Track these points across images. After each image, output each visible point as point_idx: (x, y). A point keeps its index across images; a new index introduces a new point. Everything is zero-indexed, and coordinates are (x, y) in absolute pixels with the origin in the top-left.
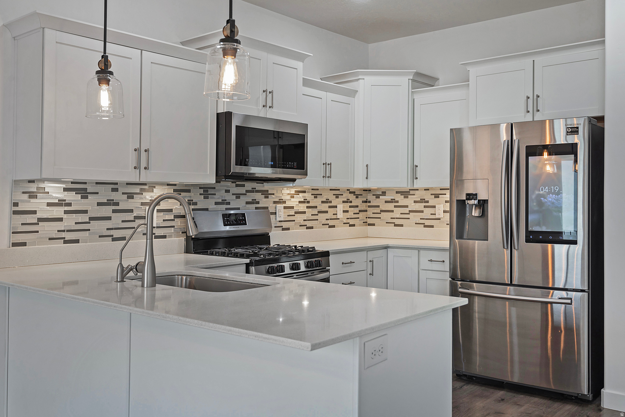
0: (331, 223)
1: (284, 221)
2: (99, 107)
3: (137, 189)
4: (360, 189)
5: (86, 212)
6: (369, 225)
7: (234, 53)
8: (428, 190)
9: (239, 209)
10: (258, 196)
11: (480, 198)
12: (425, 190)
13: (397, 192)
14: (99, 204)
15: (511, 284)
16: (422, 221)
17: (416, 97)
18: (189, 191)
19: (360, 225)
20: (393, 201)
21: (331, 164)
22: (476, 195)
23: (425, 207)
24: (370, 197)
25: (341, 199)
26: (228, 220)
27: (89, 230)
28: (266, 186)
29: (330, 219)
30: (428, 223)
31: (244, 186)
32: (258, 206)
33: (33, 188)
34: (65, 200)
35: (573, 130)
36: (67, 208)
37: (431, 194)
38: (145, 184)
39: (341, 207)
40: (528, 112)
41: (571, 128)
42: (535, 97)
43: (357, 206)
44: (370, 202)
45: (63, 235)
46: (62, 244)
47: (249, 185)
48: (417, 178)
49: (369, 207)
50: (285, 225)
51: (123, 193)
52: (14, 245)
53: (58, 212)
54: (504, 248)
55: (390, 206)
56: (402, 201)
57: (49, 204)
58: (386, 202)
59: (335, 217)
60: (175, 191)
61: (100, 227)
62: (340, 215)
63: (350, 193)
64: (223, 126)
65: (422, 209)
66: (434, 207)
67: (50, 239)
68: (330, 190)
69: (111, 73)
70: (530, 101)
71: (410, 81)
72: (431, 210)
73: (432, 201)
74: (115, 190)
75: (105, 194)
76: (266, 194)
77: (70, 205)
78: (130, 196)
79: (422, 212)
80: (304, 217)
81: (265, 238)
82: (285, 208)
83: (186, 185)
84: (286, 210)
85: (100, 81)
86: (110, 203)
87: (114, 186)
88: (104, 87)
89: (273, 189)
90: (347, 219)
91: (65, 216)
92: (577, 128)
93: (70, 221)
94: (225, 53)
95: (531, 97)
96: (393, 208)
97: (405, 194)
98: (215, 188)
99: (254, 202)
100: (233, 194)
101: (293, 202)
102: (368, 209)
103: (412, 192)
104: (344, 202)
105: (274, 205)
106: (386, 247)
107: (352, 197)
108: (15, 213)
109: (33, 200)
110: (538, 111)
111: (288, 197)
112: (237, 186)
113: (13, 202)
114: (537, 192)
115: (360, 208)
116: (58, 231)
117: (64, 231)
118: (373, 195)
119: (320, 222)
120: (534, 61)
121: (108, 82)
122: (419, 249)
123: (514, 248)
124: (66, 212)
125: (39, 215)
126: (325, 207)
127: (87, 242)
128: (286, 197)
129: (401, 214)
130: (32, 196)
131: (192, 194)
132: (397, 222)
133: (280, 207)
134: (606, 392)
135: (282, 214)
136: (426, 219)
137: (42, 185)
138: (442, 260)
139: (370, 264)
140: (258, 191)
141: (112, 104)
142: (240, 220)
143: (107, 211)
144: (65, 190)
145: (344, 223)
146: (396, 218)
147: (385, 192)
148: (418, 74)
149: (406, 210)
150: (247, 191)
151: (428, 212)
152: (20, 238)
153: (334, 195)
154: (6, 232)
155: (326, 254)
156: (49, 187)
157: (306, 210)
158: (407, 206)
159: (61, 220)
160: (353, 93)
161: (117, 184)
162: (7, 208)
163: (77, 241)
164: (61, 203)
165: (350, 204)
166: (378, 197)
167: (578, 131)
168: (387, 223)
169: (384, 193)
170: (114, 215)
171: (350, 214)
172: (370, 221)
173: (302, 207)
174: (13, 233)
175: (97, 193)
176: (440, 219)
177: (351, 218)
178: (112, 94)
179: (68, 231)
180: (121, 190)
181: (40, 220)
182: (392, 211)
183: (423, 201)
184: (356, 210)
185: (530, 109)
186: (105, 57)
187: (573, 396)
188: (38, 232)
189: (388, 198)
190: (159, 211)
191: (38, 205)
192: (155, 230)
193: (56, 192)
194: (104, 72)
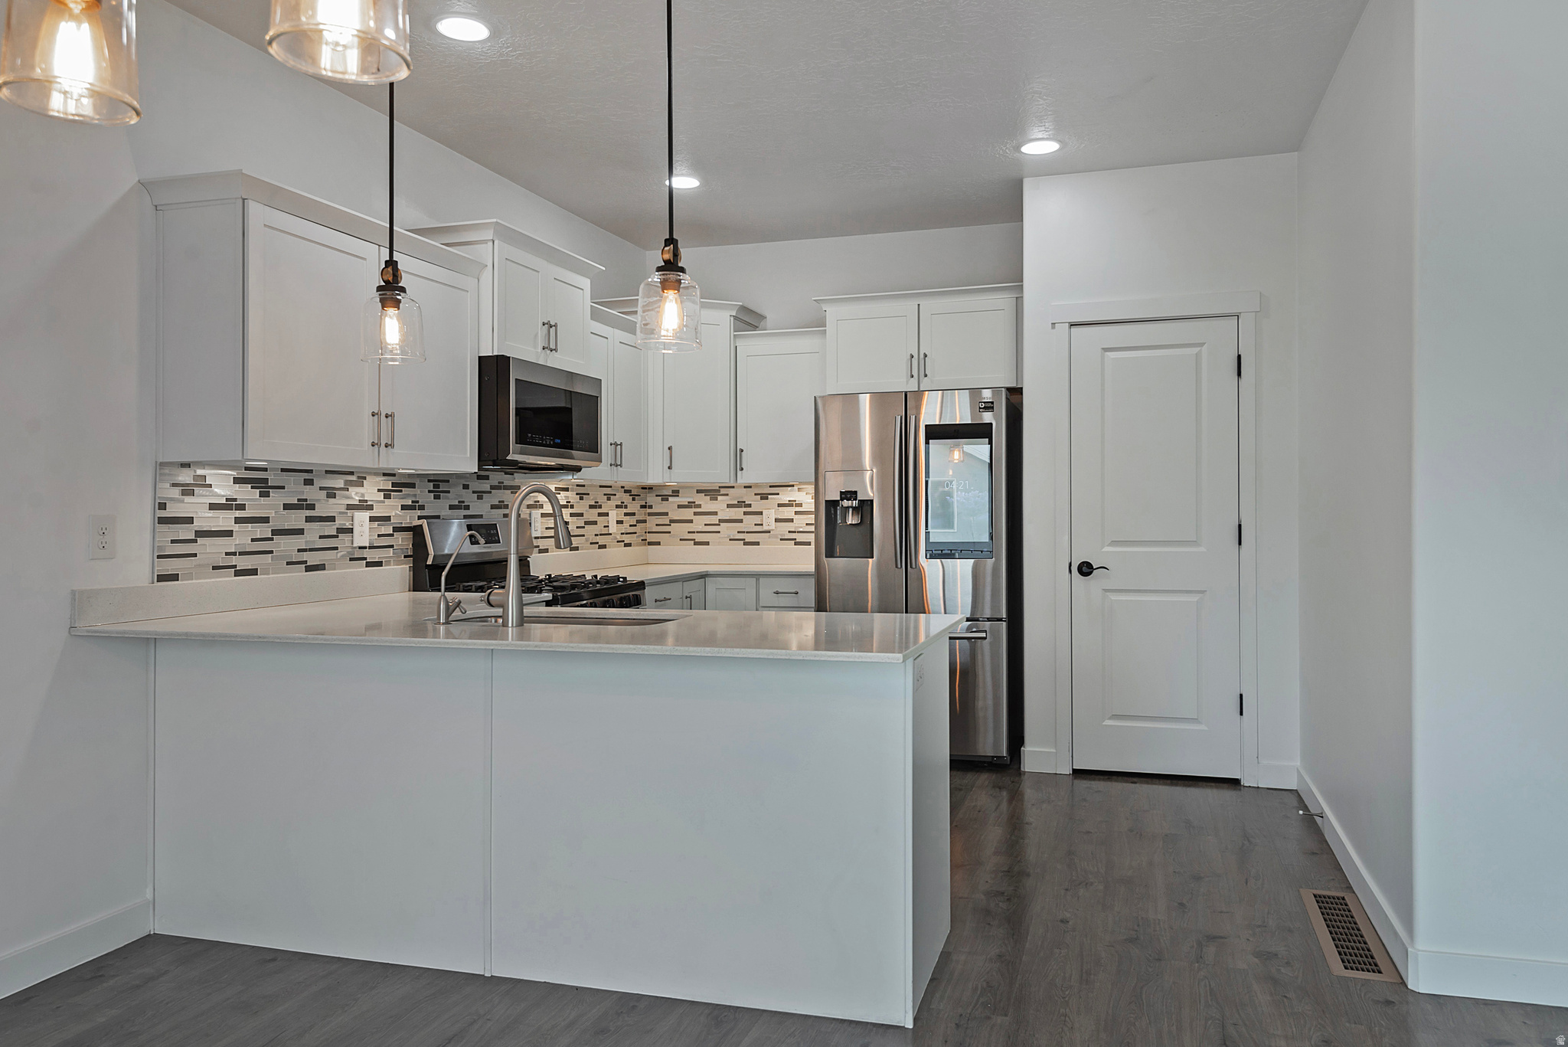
0: (601, 540)
1: (542, 538)
3: (339, 482)
4: (638, 487)
5: (266, 520)
6: (650, 544)
8: (750, 487)
9: (481, 516)
10: (507, 496)
11: (860, 497)
12: (745, 487)
13: (698, 491)
14: (287, 507)
16: (741, 536)
17: (739, 343)
18: (412, 485)
19: (638, 545)
20: (691, 505)
21: (621, 444)
22: (856, 492)
23: (745, 513)
24: (651, 499)
25: (614, 502)
27: (272, 552)
28: (518, 479)
29: (601, 535)
30: (749, 538)
31: (487, 478)
33: (185, 477)
34: (235, 500)
35: (987, 405)
36: (239, 514)
37: (755, 494)
38: (352, 473)
39: (614, 515)
40: (912, 376)
41: (984, 403)
42: (922, 356)
43: (634, 514)
44: (651, 507)
45: (234, 560)
46: (231, 577)
48: (742, 469)
49: (650, 514)
50: (544, 544)
51: (321, 489)
52: (162, 578)
53: (224, 520)
54: (897, 567)
55: (688, 514)
56: (707, 504)
57: (213, 507)
58: (680, 507)
59: (606, 531)
60: (393, 485)
61: (287, 546)
62: (613, 528)
63: (626, 492)
64: (491, 379)
65: (741, 516)
66: (761, 513)
67: (214, 568)
68: (601, 486)
69: (403, 290)
70: (915, 361)
71: (732, 318)
72: (756, 519)
73: (757, 505)
74: (309, 482)
75: (295, 489)
77: (242, 507)
78: (331, 494)
79: (741, 521)
82: (544, 515)
84: (545, 519)
85: (384, 303)
86: (303, 505)
87: (307, 475)
88: (391, 311)
90: (622, 534)
91: (236, 528)
92: (992, 403)
93: (243, 537)
94: (665, 285)
95: (916, 356)
96: (692, 517)
97: (713, 493)
98: (448, 481)
99: (502, 505)
100: (474, 492)
102: (648, 518)
103: (723, 491)
104: (617, 507)
105: (528, 511)
106: (703, 576)
107: (627, 499)
108: (163, 521)
109: (187, 499)
110: (926, 376)
112: (479, 478)
113: (158, 501)
114: (941, 489)
115: (637, 517)
116: (227, 554)
117: (234, 554)
118: (657, 496)
119: (587, 540)
120: (919, 305)
121: (397, 304)
122: (757, 576)
123: (911, 567)
124: (238, 520)
125: (198, 525)
126: (592, 515)
127: (268, 574)
129: (705, 525)
130: (188, 491)
131: (417, 491)
132: (699, 538)
133: (538, 513)
134: (1028, 749)
135: (540, 526)
136: (747, 532)
137: (200, 472)
138: (794, 591)
140: (506, 488)
142: (491, 534)
143: (297, 519)
144: (237, 481)
145: (618, 542)
146: (697, 532)
147: (678, 491)
148: (744, 309)
149: (714, 519)
150: (492, 487)
151: (750, 522)
152: (169, 567)
153: (605, 495)
154: (146, 555)
155: (641, 585)
156: (211, 475)
157: (570, 519)
158: (715, 513)
159: (229, 534)
161: (310, 471)
162: (149, 513)
163: (255, 572)
164: (230, 505)
165: (625, 511)
166: (665, 498)
167: (993, 408)
168: (681, 540)
169: (676, 493)
170: (307, 527)
171: (625, 527)
172: (651, 538)
174: (159, 557)
175: (283, 488)
176: (769, 532)
177: (627, 534)
179: (241, 554)
180: (318, 483)
181: (200, 534)
182: (691, 521)
183: (741, 504)
184: (633, 520)
185: (915, 373)
187: (985, 762)
188: (195, 555)
189: (683, 500)
190: (372, 519)
191: (196, 507)
192: (366, 553)
193: (222, 485)
194: (391, 288)
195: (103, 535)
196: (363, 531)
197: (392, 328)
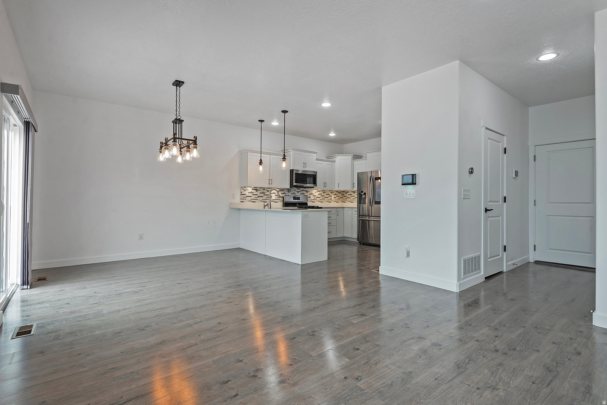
2: (259, 171)
3: (270, 190)
4: (340, 191)
5: (257, 195)
7: (285, 161)
9: (298, 195)
10: (305, 192)
13: (352, 192)
14: (260, 193)
15: (371, 216)
17: (354, 162)
18: (284, 190)
19: (340, 202)
20: (350, 194)
21: (326, 183)
22: (363, 191)
24: (344, 193)
25: (333, 194)
26: (295, 198)
27: (258, 199)
28: (307, 189)
31: (300, 189)
32: (304, 195)
33: (245, 189)
36: (253, 194)
38: (272, 188)
39: (333, 196)
44: (344, 195)
45: (252, 200)
46: (252, 203)
47: (302, 189)
48: (354, 187)
50: (313, 201)
51: (266, 190)
52: (241, 202)
53: (251, 195)
54: (370, 206)
55: (350, 196)
57: (249, 193)
59: (331, 199)
60: (280, 190)
61: (261, 199)
62: (333, 199)
64: (291, 173)
67: (249, 201)
68: (329, 191)
69: (262, 163)
71: (352, 157)
74: (264, 190)
75: (262, 191)
76: (307, 192)
80: (320, 199)
81: (306, 204)
82: (313, 196)
83: (283, 189)
84: (314, 196)
86: (263, 193)
87: (264, 188)
88: (261, 166)
89: (309, 190)
91: (252, 196)
93: (253, 197)
98: (290, 189)
99: (303, 194)
100: (296, 191)
101: (317, 194)
102: (343, 197)
106: (344, 208)
107: (337, 193)
108: (241, 194)
109: (245, 192)
111: (315, 193)
112: (298, 189)
115: (340, 197)
119: (326, 201)
121: (262, 165)
122: (352, 208)
123: (372, 206)
125: (246, 195)
126: (327, 196)
127: (257, 202)
128: (313, 193)
129: (353, 199)
130: (245, 191)
131: (284, 191)
132: (352, 201)
133: (311, 195)
135: (312, 197)
137: (247, 188)
139: (337, 212)
140: (304, 191)
141: (263, 169)
142: (298, 198)
143: (262, 195)
144: (252, 189)
145: (334, 201)
148: (354, 155)
150: (301, 191)
152: (242, 200)
154: (239, 199)
157: (321, 197)
158: (354, 196)
160: (334, 162)
162: (240, 193)
163: (255, 202)
164: (251, 193)
166: (346, 193)
169: (348, 192)
170: (264, 196)
171: (337, 199)
172: (344, 201)
173: (319, 196)
175: (260, 190)
178: (263, 167)
181: (247, 196)
182: (350, 198)
186: (261, 159)
188: (246, 199)
189: (349, 194)
190: (275, 195)
191: (246, 193)
192: (274, 200)
193: (250, 190)
194: (261, 163)
195: (233, 196)
196: (274, 197)
197: (261, 168)
